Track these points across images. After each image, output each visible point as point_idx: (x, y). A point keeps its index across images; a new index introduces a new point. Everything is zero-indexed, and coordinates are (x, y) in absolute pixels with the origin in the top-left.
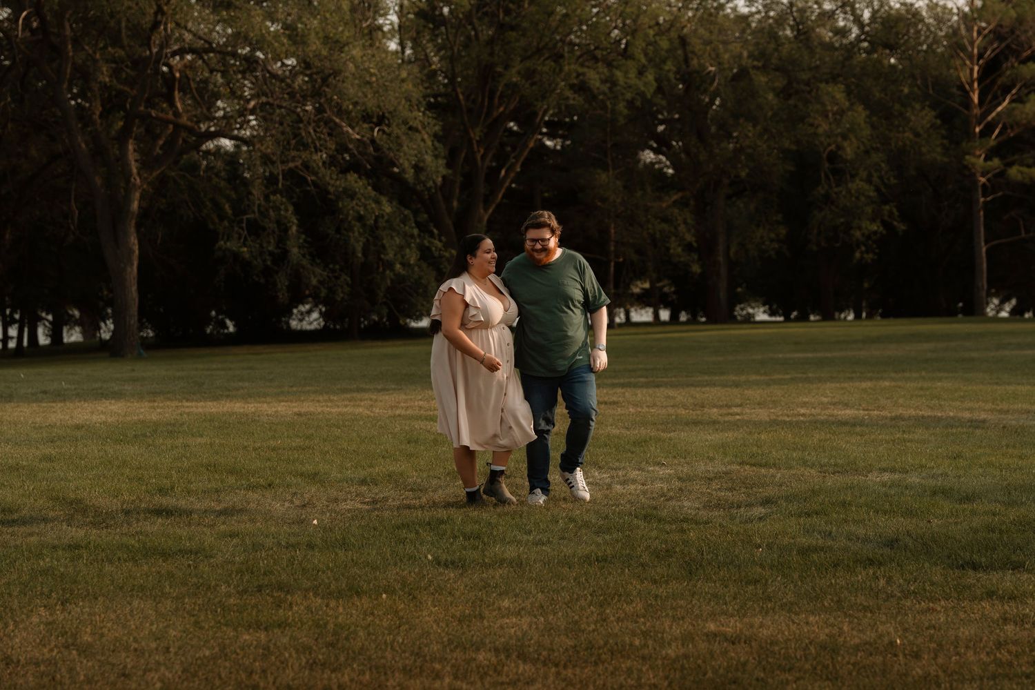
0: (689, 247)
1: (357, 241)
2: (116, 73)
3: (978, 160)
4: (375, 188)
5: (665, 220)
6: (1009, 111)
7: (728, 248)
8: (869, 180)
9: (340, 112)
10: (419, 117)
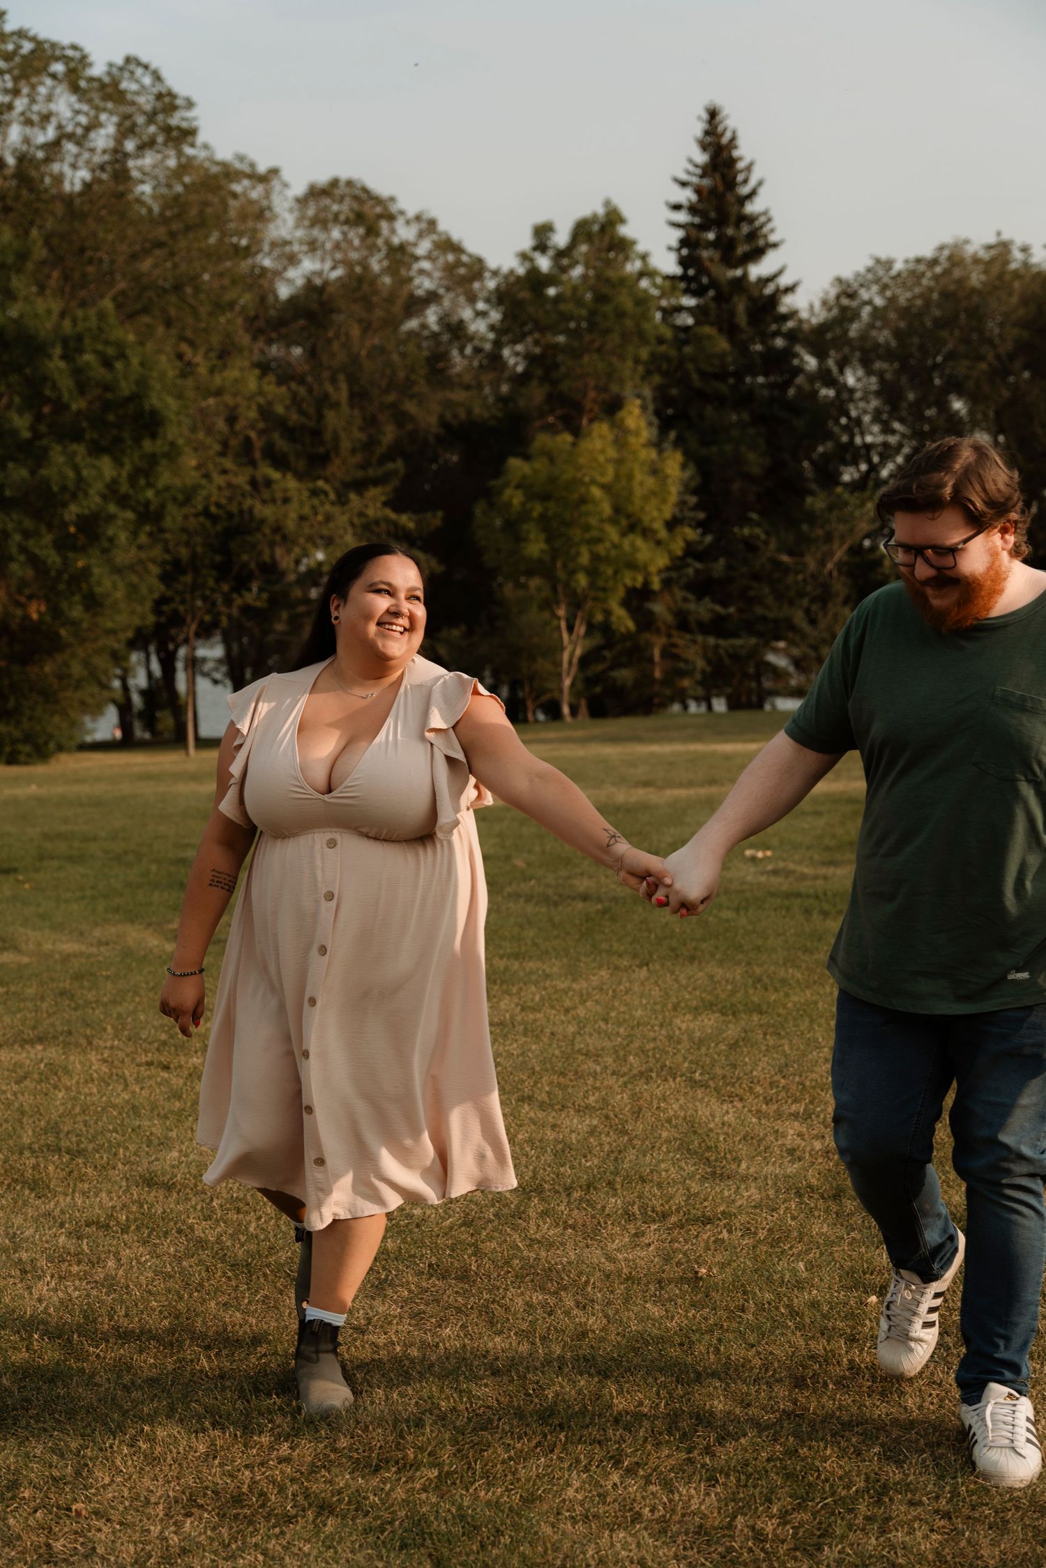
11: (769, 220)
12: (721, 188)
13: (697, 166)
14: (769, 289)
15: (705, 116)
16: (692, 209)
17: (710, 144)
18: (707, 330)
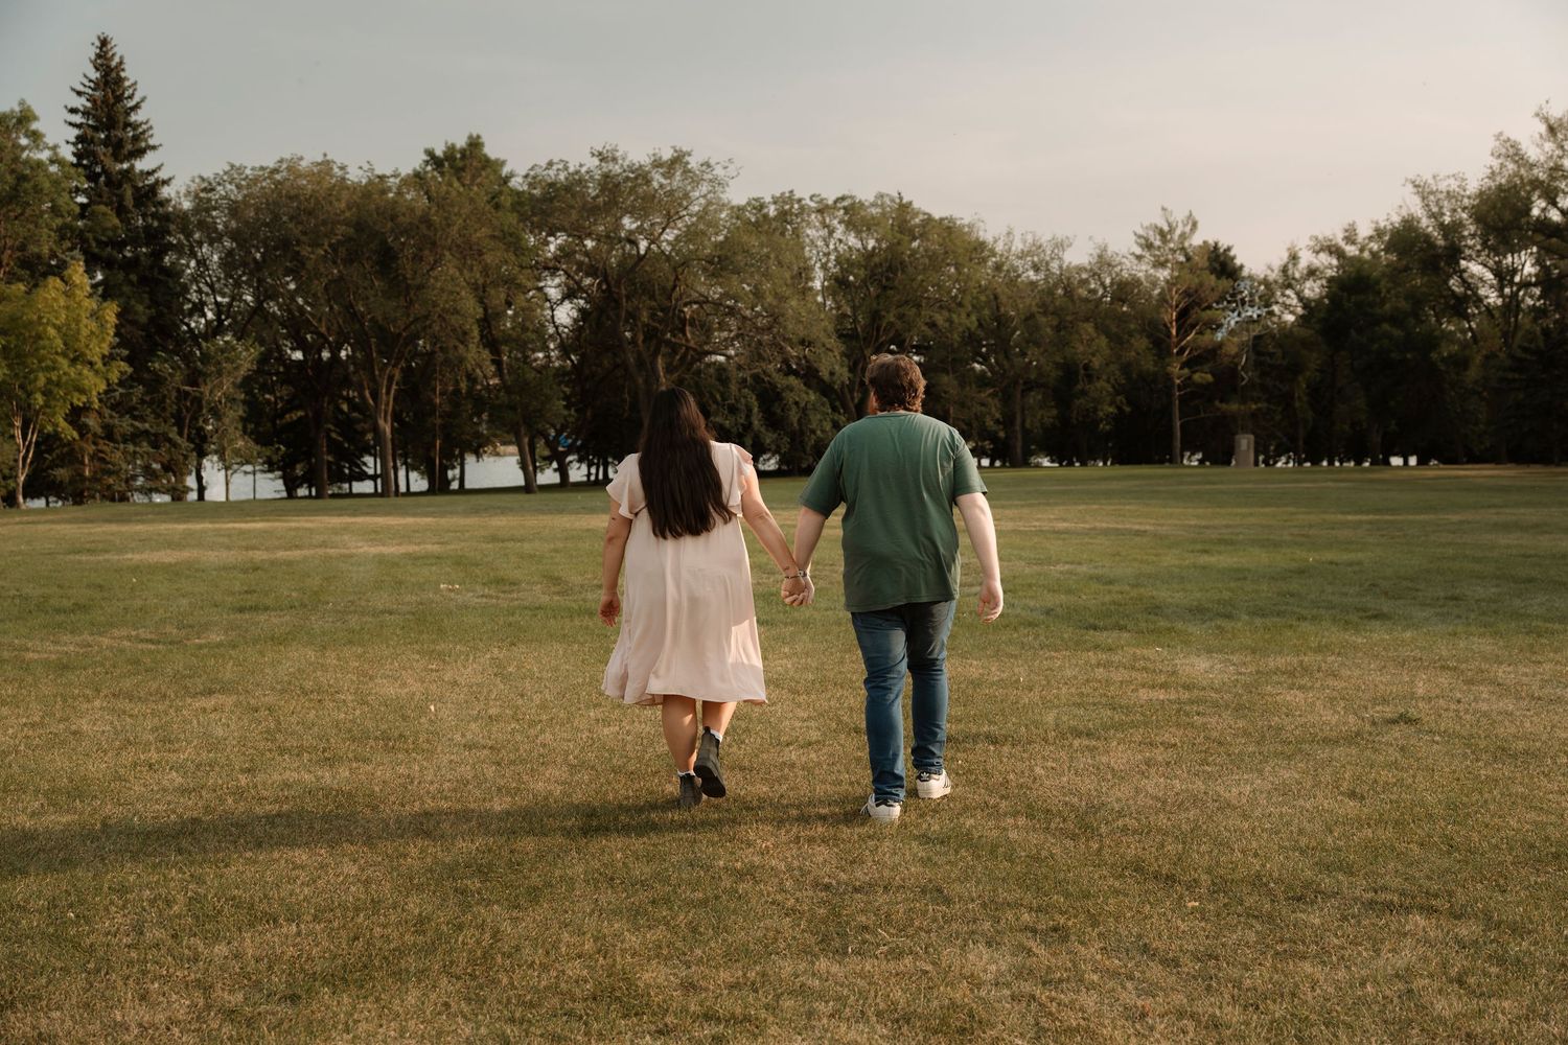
0: (997, 422)
1: (794, 416)
2: (653, 316)
3: (1175, 369)
4: (805, 384)
5: (983, 405)
6: (1194, 340)
7: (1023, 421)
8: (1108, 381)
9: (785, 339)
10: (832, 342)
11: (151, 128)
12: (112, 101)
13: (91, 81)
14: (151, 180)
15: (98, 44)
16: (86, 113)
17: (102, 65)
18: (102, 208)
